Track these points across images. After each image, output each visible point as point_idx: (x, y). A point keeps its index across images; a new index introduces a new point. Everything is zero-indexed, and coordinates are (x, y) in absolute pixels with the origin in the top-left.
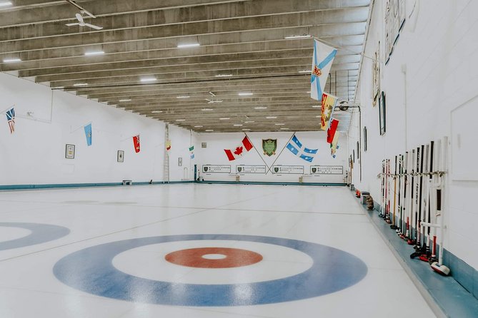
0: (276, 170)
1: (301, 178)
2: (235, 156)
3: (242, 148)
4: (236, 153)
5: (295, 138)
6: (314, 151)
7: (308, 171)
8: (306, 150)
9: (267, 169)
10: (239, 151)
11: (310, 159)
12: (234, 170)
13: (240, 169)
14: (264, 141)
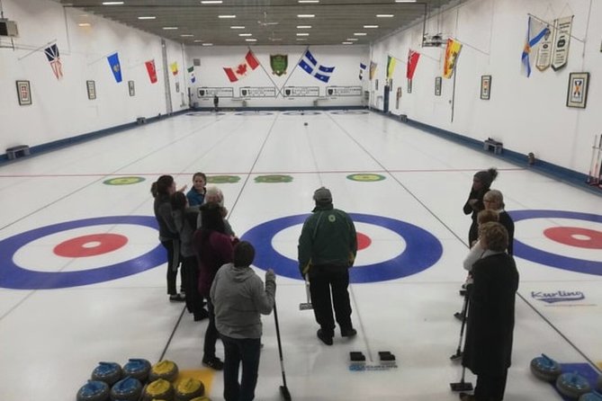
0: (288, 92)
1: (315, 102)
2: (238, 76)
3: (245, 66)
4: (238, 72)
5: (308, 55)
6: (331, 70)
7: (323, 93)
8: (322, 68)
9: (277, 92)
10: (242, 70)
11: (326, 79)
12: (237, 94)
13: (244, 93)
14: (272, 58)
